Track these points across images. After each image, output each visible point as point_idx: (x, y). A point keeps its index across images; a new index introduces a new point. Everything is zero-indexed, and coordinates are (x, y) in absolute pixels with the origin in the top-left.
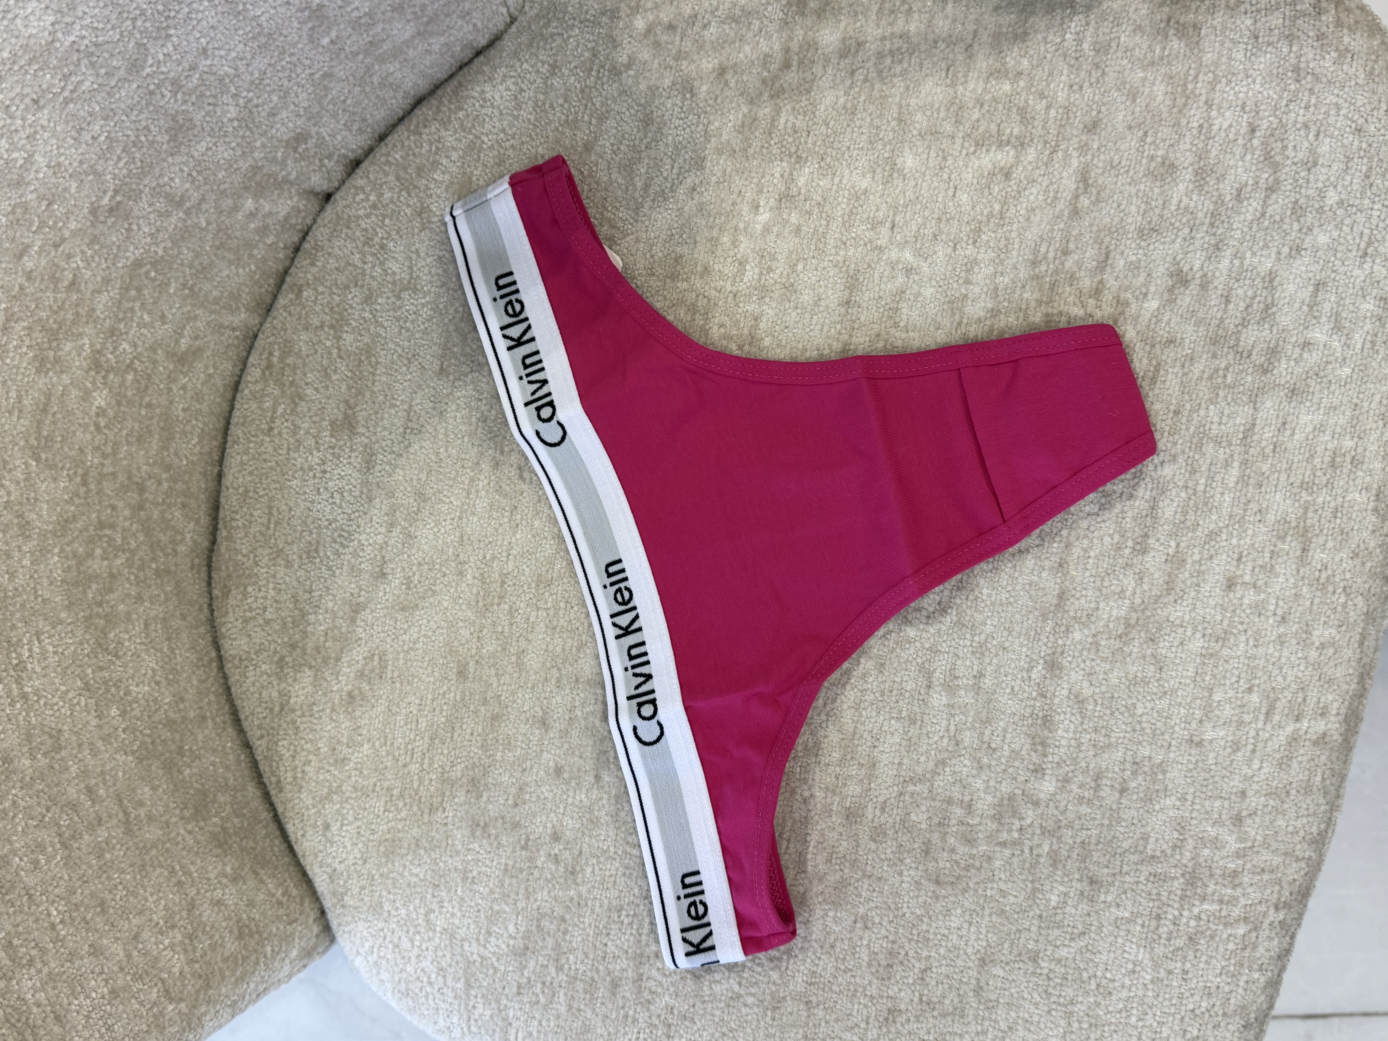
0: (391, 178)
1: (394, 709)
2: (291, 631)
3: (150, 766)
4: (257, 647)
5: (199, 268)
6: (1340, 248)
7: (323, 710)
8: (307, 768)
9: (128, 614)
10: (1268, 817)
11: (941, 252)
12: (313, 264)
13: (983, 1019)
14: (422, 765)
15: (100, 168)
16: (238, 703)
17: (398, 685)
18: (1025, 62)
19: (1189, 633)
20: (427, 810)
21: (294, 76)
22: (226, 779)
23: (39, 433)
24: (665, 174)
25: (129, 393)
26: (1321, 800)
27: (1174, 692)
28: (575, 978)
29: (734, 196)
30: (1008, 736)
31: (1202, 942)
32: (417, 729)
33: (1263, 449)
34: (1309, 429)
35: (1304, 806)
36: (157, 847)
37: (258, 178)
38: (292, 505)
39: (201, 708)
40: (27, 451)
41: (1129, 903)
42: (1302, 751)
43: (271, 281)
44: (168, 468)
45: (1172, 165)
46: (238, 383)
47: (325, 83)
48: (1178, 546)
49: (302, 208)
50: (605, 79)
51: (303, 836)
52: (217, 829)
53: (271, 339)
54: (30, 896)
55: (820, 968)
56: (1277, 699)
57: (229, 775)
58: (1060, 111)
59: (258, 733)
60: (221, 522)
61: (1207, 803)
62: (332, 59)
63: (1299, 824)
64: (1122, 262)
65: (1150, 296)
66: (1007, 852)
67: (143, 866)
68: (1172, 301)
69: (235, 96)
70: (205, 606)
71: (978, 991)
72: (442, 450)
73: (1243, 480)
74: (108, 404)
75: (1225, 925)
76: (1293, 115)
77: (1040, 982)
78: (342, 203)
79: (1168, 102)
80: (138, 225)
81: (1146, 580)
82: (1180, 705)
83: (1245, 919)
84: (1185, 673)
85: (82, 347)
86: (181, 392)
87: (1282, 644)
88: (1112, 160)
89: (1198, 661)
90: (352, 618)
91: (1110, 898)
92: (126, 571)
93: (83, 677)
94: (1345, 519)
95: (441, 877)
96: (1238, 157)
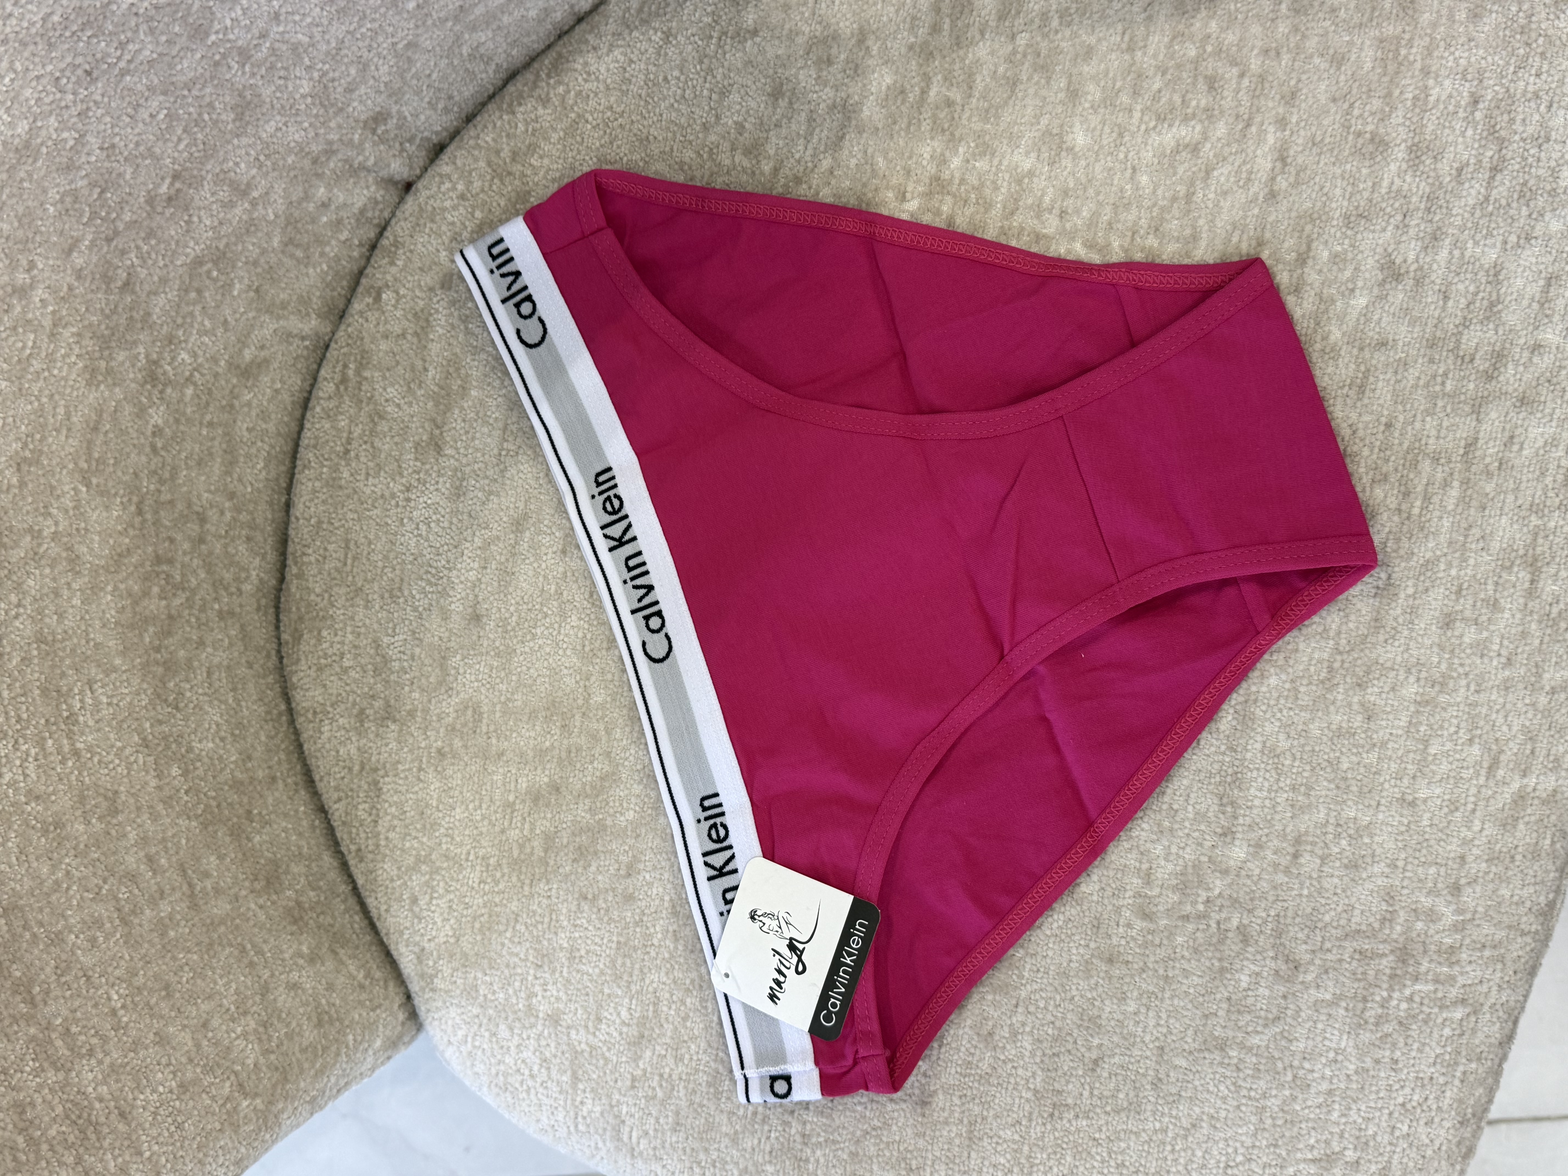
0: (482, 164)
1: (491, 768)
2: (372, 681)
3: (216, 832)
4: (334, 699)
5: (266, 267)
7: (410, 769)
8: (391, 835)
9: (189, 660)
10: (1490, 886)
12: (392, 263)
13: (1162, 1115)
14: (522, 831)
15: (157, 150)
16: (312, 762)
17: (494, 741)
18: (1213, 24)
19: (1401, 678)
20: (527, 881)
21: (375, 45)
22: (299, 847)
23: (89, 454)
24: (797, 156)
26: (1551, 867)
27: (1384, 744)
28: (699, 1071)
29: (878, 180)
30: (1193, 795)
31: (1414, 1027)
32: (516, 790)
33: (1487, 466)
34: (1540, 442)
35: (1531, 872)
36: (225, 924)
37: (333, 163)
38: (372, 537)
39: (270, 767)
40: (77, 475)
41: (1330, 983)
42: (1529, 811)
43: (345, 283)
44: (232, 496)
45: (1382, 141)
46: (308, 399)
47: (409, 53)
48: (1388, 578)
49: (380, 199)
50: (727, 48)
51: (386, 911)
52: (291, 904)
53: (345, 350)
54: (88, 978)
55: (976, 1058)
56: (1501, 752)
58: (1254, 79)
59: (335, 796)
60: (290, 557)
61: (1420, 870)
62: (417, 27)
63: (1525, 893)
64: (1326, 254)
65: (1357, 292)
66: (1190, 927)
67: (211, 945)
68: (1383, 297)
69: (309, 68)
70: (273, 653)
71: (1157, 1083)
73: (1464, 501)
74: (166, 422)
75: (1441, 1008)
76: (1522, 84)
77: (1228, 1074)
78: (424, 193)
79: (1377, 70)
80: (199, 217)
81: (1352, 617)
82: (1390, 759)
83: (1463, 1001)
84: (1396, 723)
85: (136, 357)
86: (246, 409)
87: (1507, 689)
88: (1314, 136)
89: (1412, 709)
90: (441, 665)
91: (1309, 977)
92: (187, 612)
93: (140, 732)
95: (543, 956)
96: (1458, 132)
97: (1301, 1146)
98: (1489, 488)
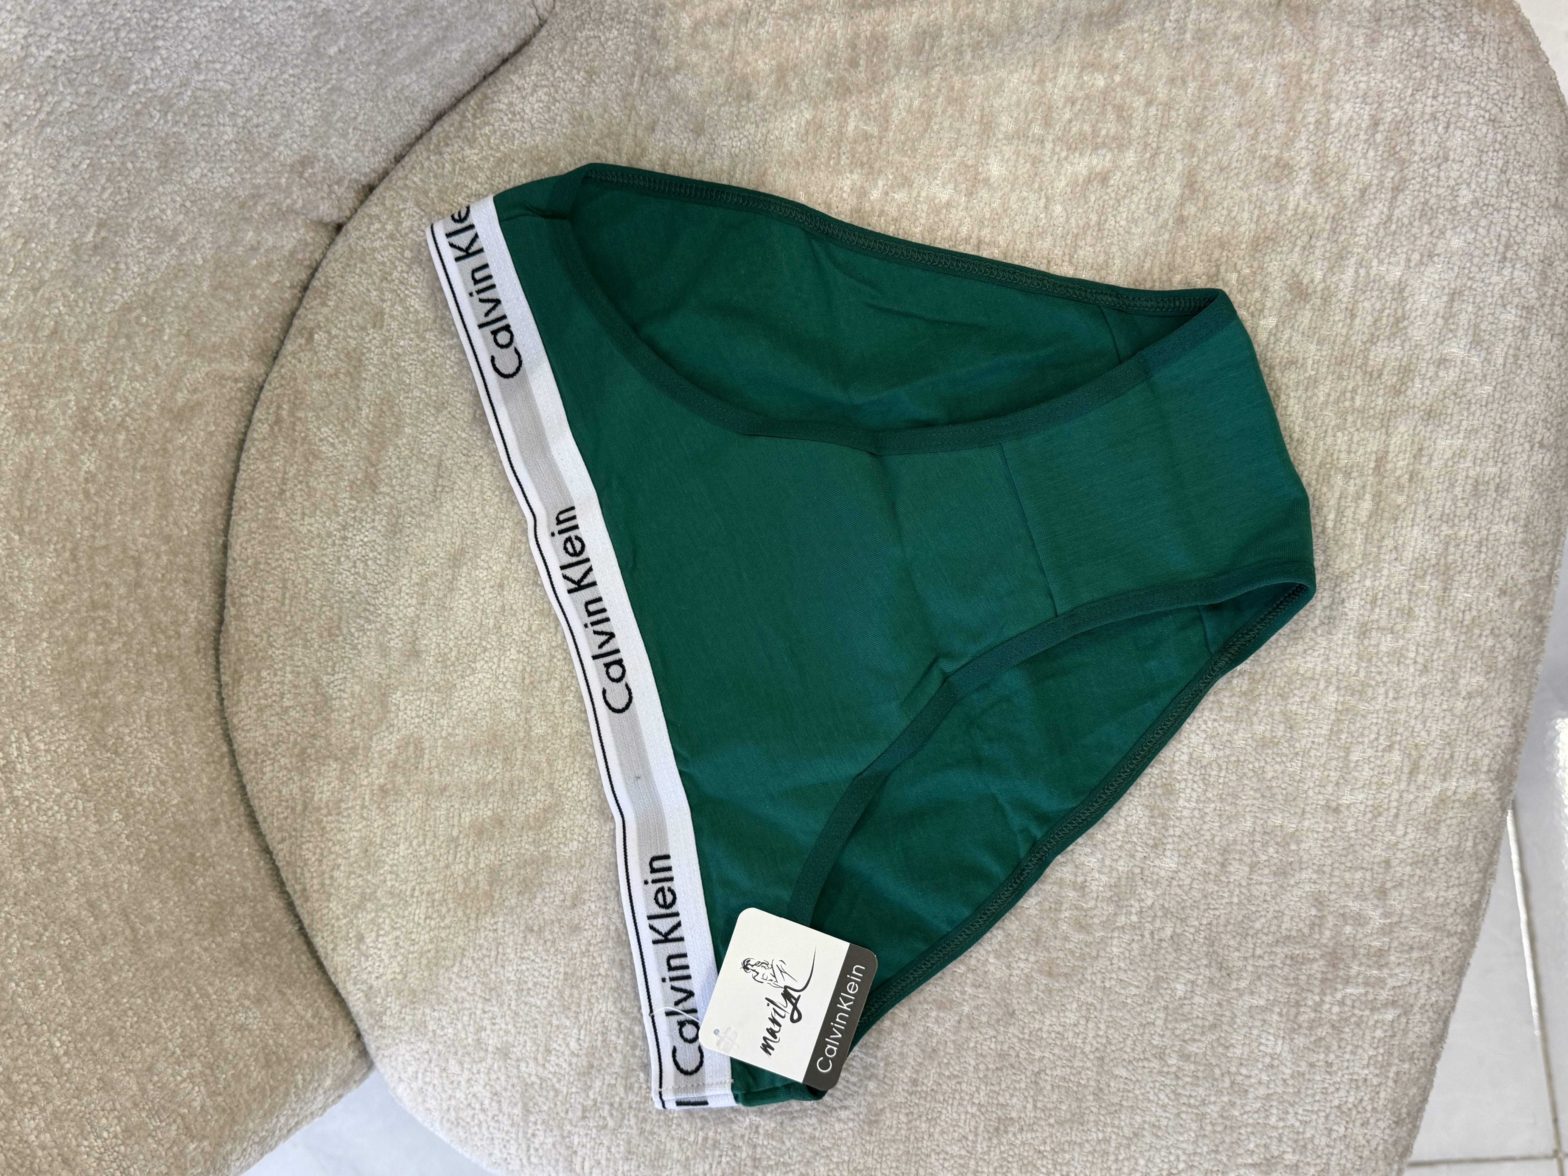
0: (410, 204)
1: (433, 803)
2: (313, 720)
3: (158, 876)
4: (275, 739)
6: (1476, 253)
7: (353, 807)
8: (336, 874)
9: (128, 705)
10: (1416, 889)
12: (324, 304)
13: (1105, 1125)
14: (466, 865)
15: (81, 200)
16: (255, 803)
17: (436, 776)
18: (1121, 55)
19: (1321, 687)
20: (473, 916)
21: (298, 91)
22: (244, 889)
23: (21, 502)
25: (122, 455)
26: (1473, 869)
27: (1306, 753)
31: (1347, 1030)
32: (460, 825)
33: (1398, 478)
34: (1448, 454)
35: (1455, 875)
36: (170, 968)
37: (260, 208)
38: (309, 576)
39: (212, 810)
40: (8, 524)
41: (1264, 989)
42: (1450, 814)
43: (277, 325)
44: (167, 539)
45: (1287, 165)
46: (243, 441)
47: (333, 98)
49: (310, 240)
50: (649, 85)
52: (237, 946)
53: (279, 391)
54: (30, 1026)
55: (922, 1075)
56: (1421, 757)
58: (1161, 108)
59: (279, 836)
60: (228, 599)
61: (1347, 875)
62: (340, 71)
63: (1450, 894)
64: (1234, 276)
65: (1266, 312)
66: (1126, 938)
67: (155, 989)
68: (1291, 317)
69: (232, 115)
70: (214, 694)
71: (1098, 1094)
72: (478, 509)
73: (1376, 513)
74: (98, 468)
75: (1373, 1010)
76: (1420, 106)
77: (1168, 1082)
78: (354, 234)
79: (1281, 95)
80: (126, 264)
82: (1314, 766)
83: (1394, 1003)
84: (1318, 731)
85: (66, 404)
86: (179, 453)
87: (1424, 696)
88: (1220, 161)
89: (1333, 717)
90: (382, 702)
91: (1242, 985)
92: (124, 656)
93: (80, 778)
94: (1490, 553)
95: (491, 990)
96: (1359, 154)
97: (1241, 1151)
98: (1401, 500)
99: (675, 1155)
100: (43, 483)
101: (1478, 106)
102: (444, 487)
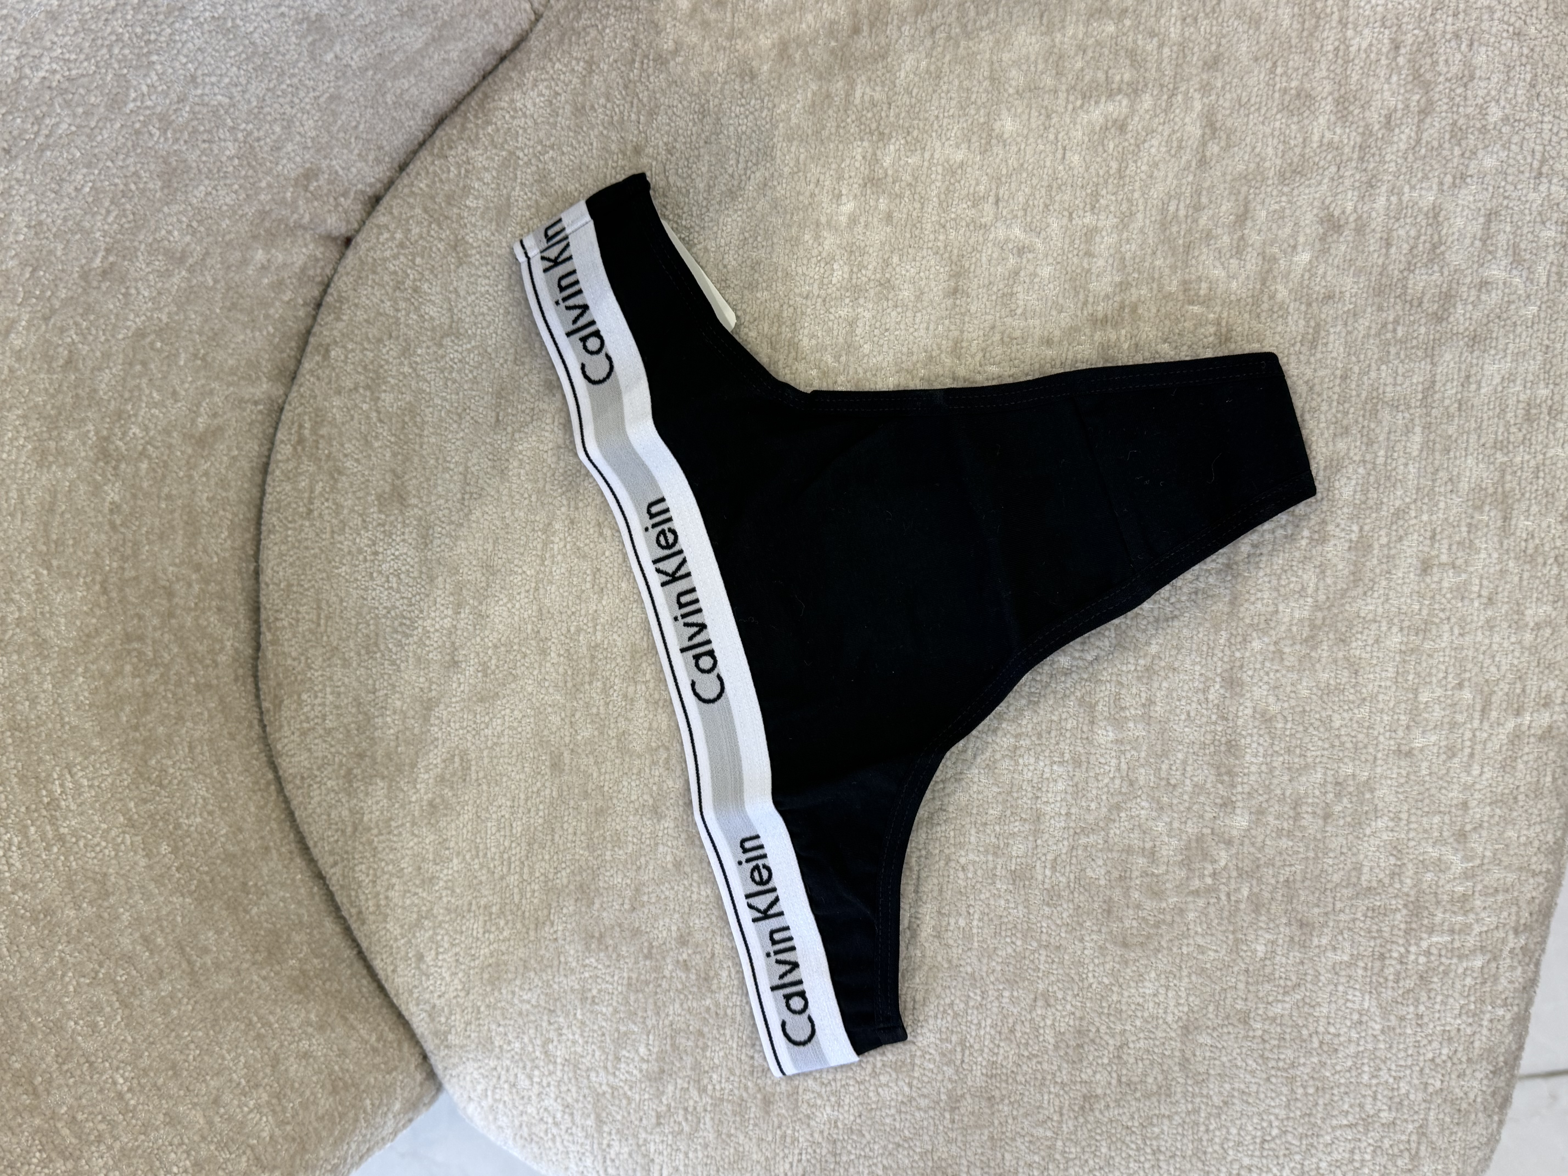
0: (418, 211)
1: (484, 815)
2: (357, 739)
3: (212, 907)
4: (320, 762)
5: (210, 334)
6: (1510, 171)
7: (403, 825)
8: (391, 894)
9: (169, 736)
10: (1495, 829)
11: (1055, 225)
12: (338, 319)
13: (1193, 1096)
14: (521, 875)
15: (87, 225)
16: (304, 828)
17: (485, 787)
19: (1384, 629)
20: (532, 926)
21: (297, 101)
22: (299, 916)
23: (48, 537)
24: (730, 171)
26: (1555, 804)
27: (1374, 697)
28: (722, 1100)
29: (812, 186)
30: (1189, 768)
31: (1435, 979)
32: (512, 835)
33: (1447, 408)
34: (1497, 380)
35: (1536, 812)
36: (229, 998)
37: (267, 224)
38: (343, 595)
39: (262, 838)
40: (36, 559)
41: (1347, 944)
42: (1526, 750)
43: (293, 344)
44: (198, 568)
45: (1308, 96)
46: (267, 465)
47: (333, 106)
48: (1361, 529)
49: (320, 256)
50: (650, 71)
51: (394, 971)
52: (296, 973)
54: (91, 1064)
55: (1000, 1058)
56: (1493, 692)
57: (303, 911)
58: (1175, 48)
59: (331, 860)
60: (263, 624)
61: (1425, 820)
62: (337, 78)
63: (1532, 833)
64: (1264, 213)
65: (1300, 248)
66: (1201, 902)
67: (216, 1020)
68: (1325, 251)
69: (232, 129)
70: (256, 722)
71: (1184, 1063)
72: (507, 514)
73: (1428, 446)
74: (123, 498)
75: (1460, 957)
76: (1441, 25)
77: (1255, 1046)
78: (364, 246)
79: (1296, 26)
80: (137, 289)
81: (1329, 572)
82: (1382, 711)
83: (1482, 949)
84: (1384, 674)
85: (86, 435)
86: (204, 479)
87: (1491, 628)
88: (1240, 98)
89: (1398, 659)
90: (425, 716)
91: (1324, 941)
92: (162, 688)
93: (125, 812)
94: (1548, 478)
95: (556, 1000)
96: (1382, 80)
97: (1335, 1113)
98: (1451, 430)
99: (755, 1157)
100: (68, 516)
101: (1501, 20)
102: (471, 493)
